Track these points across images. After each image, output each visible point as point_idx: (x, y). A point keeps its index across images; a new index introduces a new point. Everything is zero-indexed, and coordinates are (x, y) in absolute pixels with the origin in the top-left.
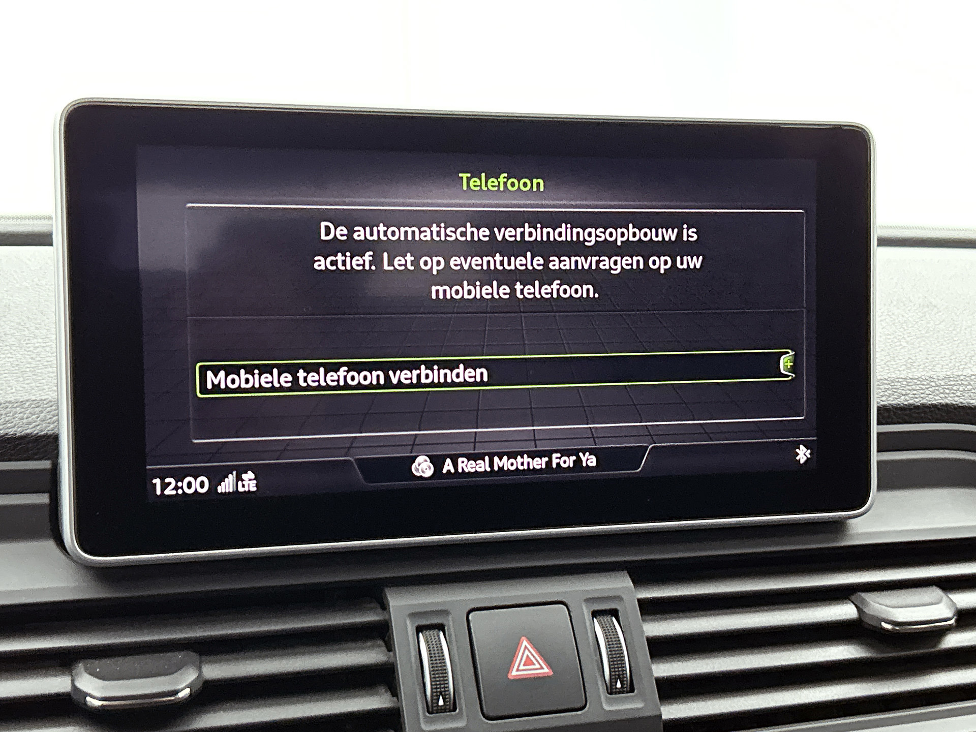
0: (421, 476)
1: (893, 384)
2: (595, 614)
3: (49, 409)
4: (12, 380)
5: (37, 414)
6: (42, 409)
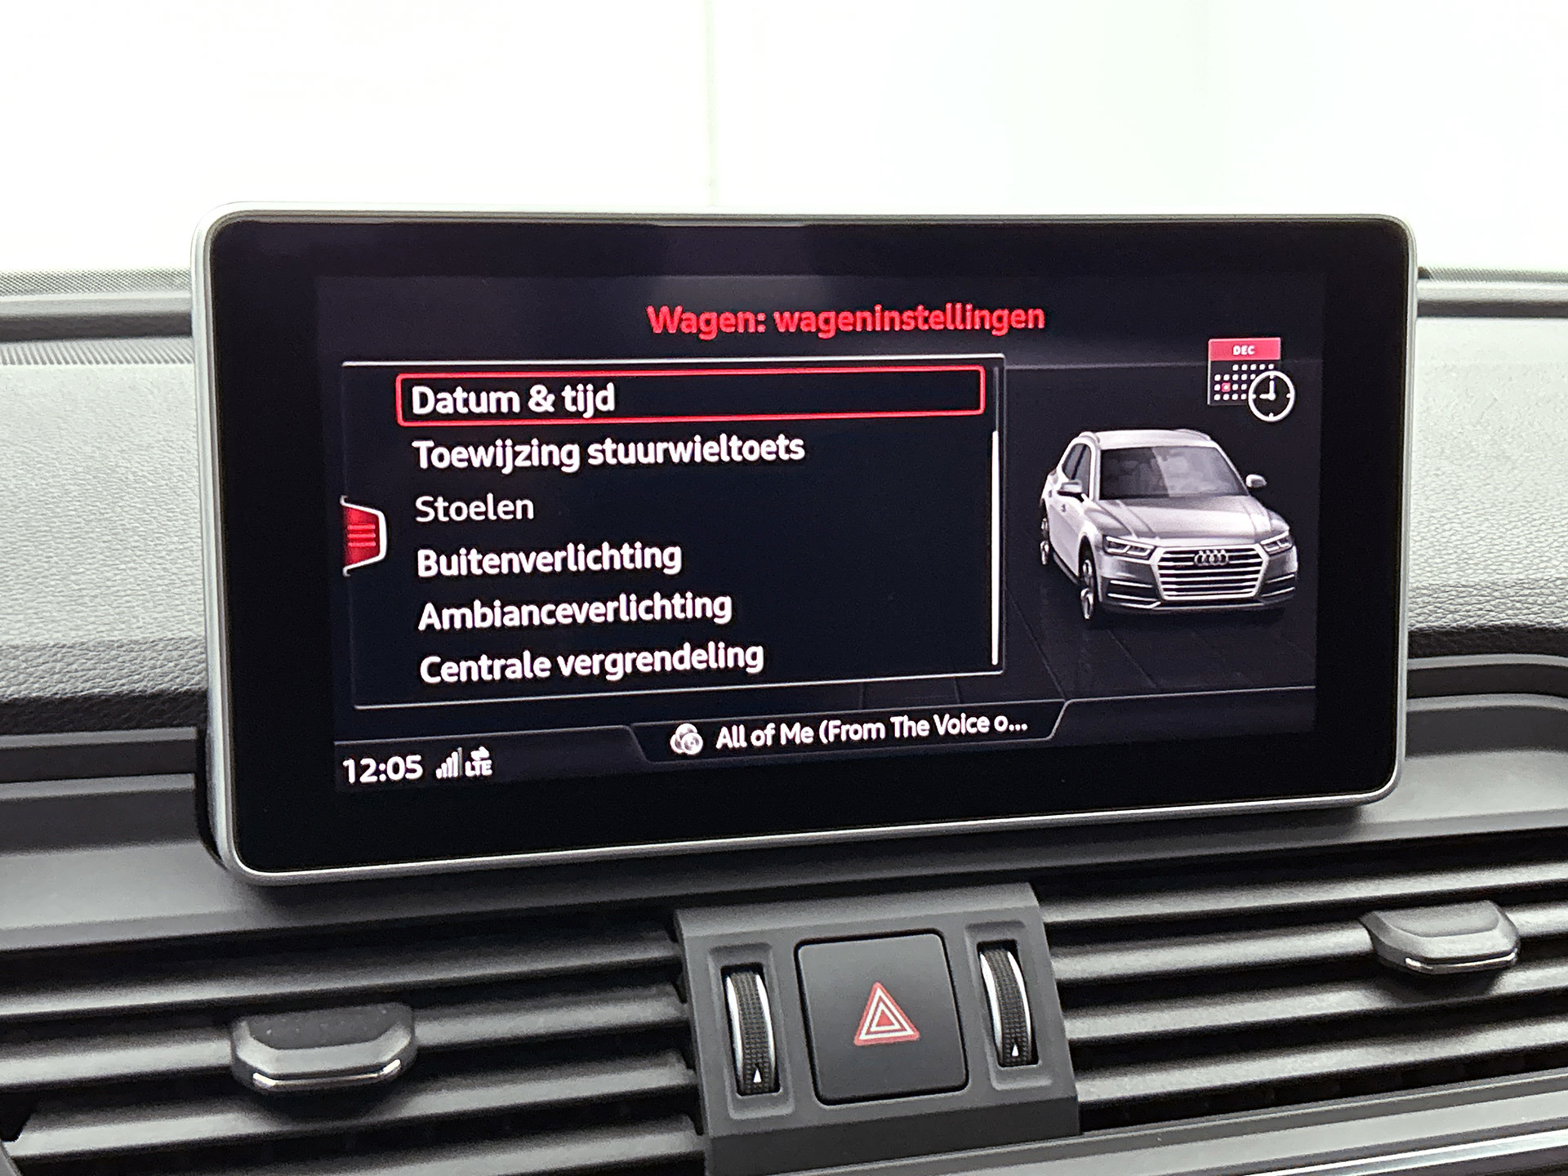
1: (1436, 596)
2: (982, 948)
3: (191, 653)
4: (138, 606)
5: (176, 660)
6: (182, 653)
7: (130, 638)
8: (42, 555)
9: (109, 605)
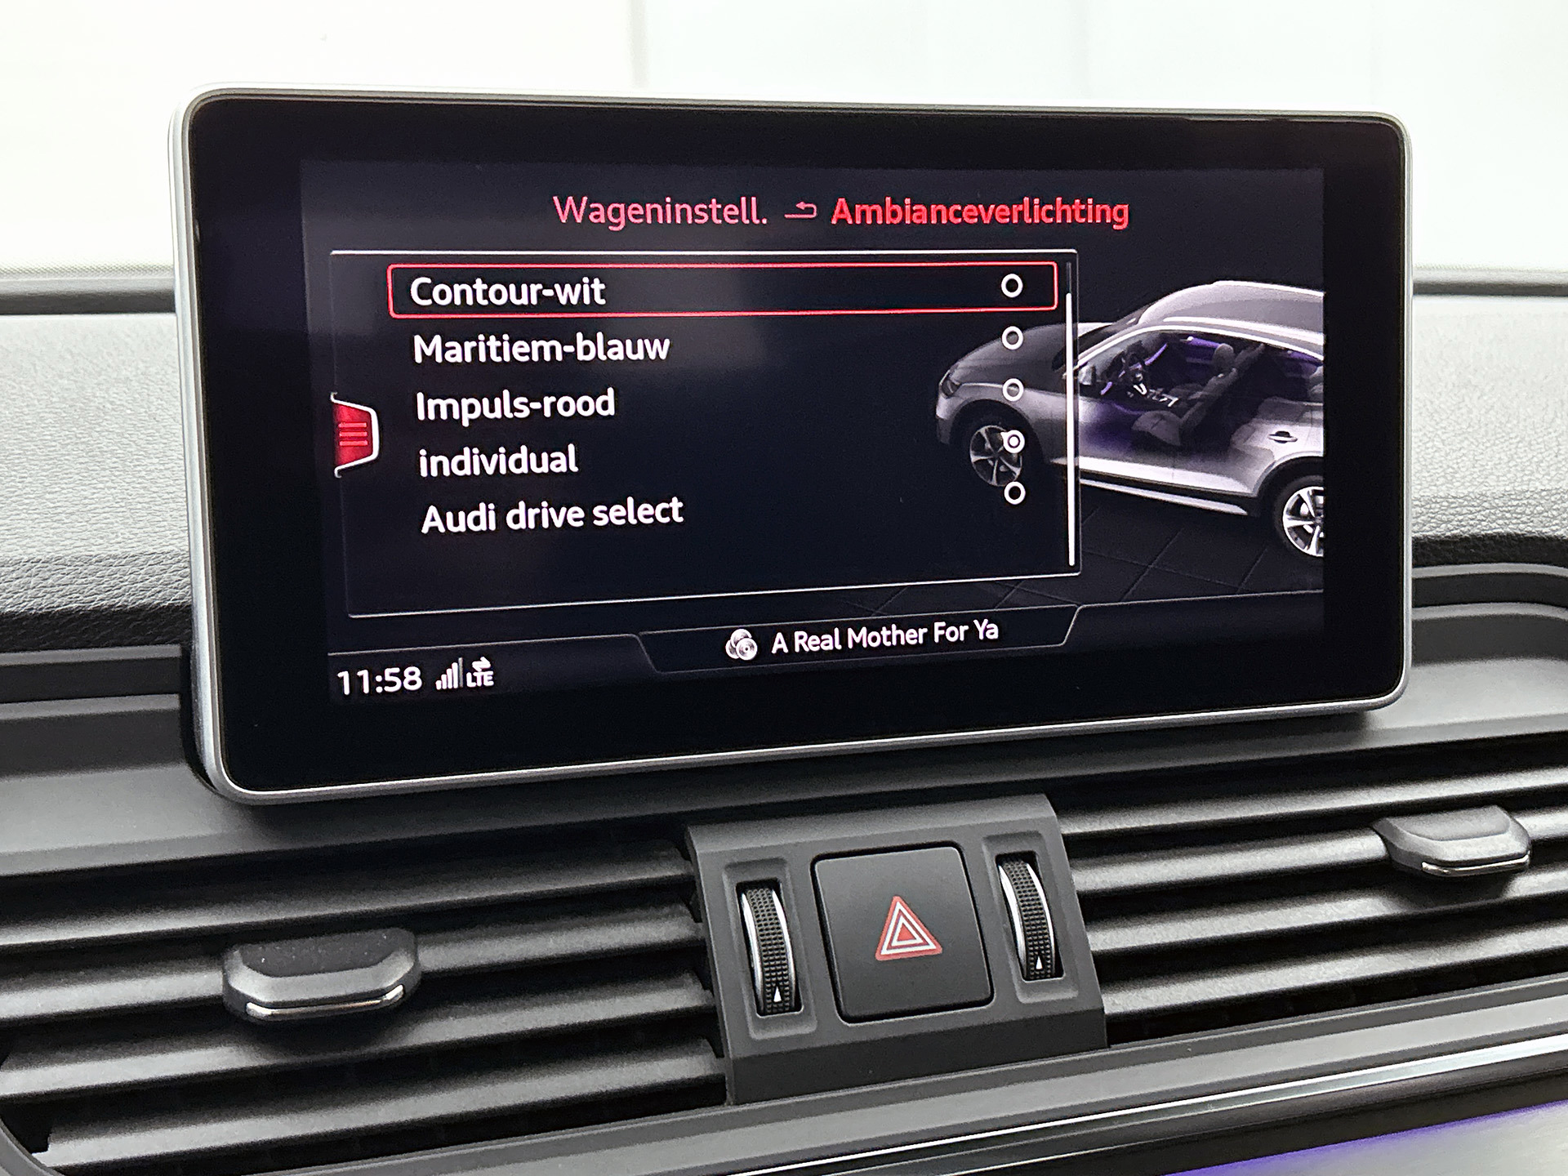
0: (740, 659)
1: (1428, 506)
2: (1001, 860)
3: (175, 567)
4: (117, 522)
5: (158, 575)
6: (163, 567)
7: (109, 553)
8: (15, 476)
9: (87, 521)
